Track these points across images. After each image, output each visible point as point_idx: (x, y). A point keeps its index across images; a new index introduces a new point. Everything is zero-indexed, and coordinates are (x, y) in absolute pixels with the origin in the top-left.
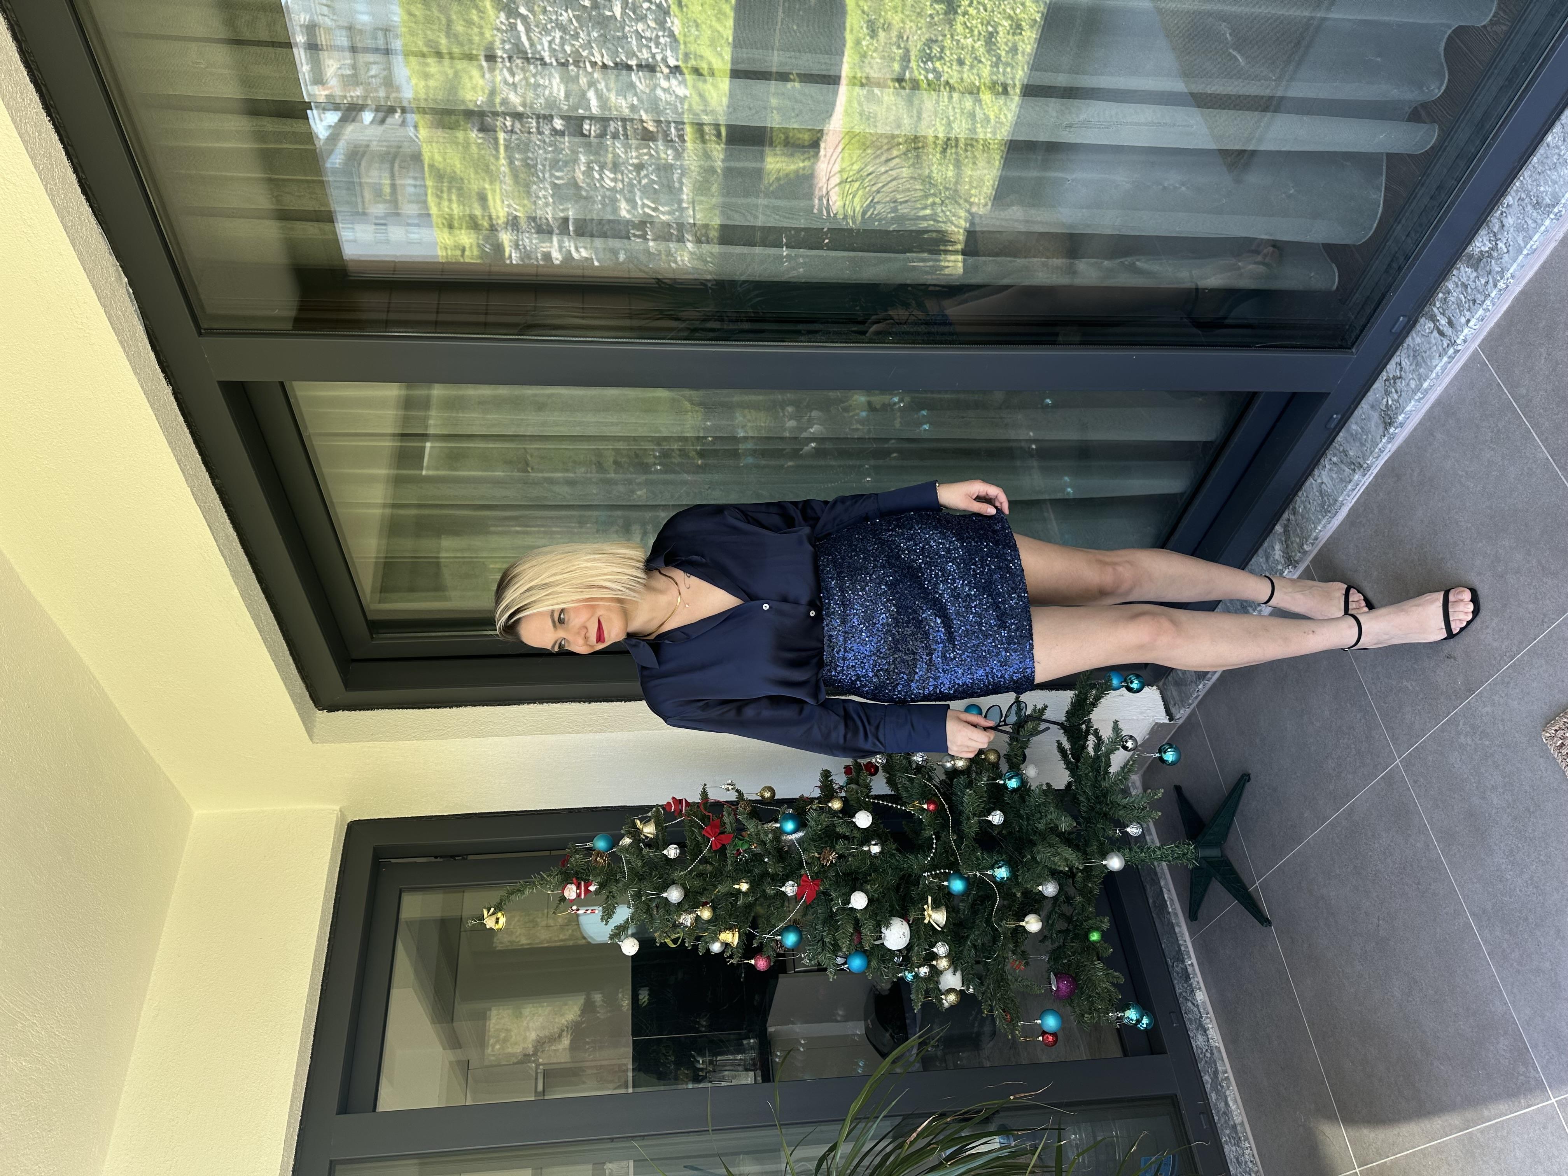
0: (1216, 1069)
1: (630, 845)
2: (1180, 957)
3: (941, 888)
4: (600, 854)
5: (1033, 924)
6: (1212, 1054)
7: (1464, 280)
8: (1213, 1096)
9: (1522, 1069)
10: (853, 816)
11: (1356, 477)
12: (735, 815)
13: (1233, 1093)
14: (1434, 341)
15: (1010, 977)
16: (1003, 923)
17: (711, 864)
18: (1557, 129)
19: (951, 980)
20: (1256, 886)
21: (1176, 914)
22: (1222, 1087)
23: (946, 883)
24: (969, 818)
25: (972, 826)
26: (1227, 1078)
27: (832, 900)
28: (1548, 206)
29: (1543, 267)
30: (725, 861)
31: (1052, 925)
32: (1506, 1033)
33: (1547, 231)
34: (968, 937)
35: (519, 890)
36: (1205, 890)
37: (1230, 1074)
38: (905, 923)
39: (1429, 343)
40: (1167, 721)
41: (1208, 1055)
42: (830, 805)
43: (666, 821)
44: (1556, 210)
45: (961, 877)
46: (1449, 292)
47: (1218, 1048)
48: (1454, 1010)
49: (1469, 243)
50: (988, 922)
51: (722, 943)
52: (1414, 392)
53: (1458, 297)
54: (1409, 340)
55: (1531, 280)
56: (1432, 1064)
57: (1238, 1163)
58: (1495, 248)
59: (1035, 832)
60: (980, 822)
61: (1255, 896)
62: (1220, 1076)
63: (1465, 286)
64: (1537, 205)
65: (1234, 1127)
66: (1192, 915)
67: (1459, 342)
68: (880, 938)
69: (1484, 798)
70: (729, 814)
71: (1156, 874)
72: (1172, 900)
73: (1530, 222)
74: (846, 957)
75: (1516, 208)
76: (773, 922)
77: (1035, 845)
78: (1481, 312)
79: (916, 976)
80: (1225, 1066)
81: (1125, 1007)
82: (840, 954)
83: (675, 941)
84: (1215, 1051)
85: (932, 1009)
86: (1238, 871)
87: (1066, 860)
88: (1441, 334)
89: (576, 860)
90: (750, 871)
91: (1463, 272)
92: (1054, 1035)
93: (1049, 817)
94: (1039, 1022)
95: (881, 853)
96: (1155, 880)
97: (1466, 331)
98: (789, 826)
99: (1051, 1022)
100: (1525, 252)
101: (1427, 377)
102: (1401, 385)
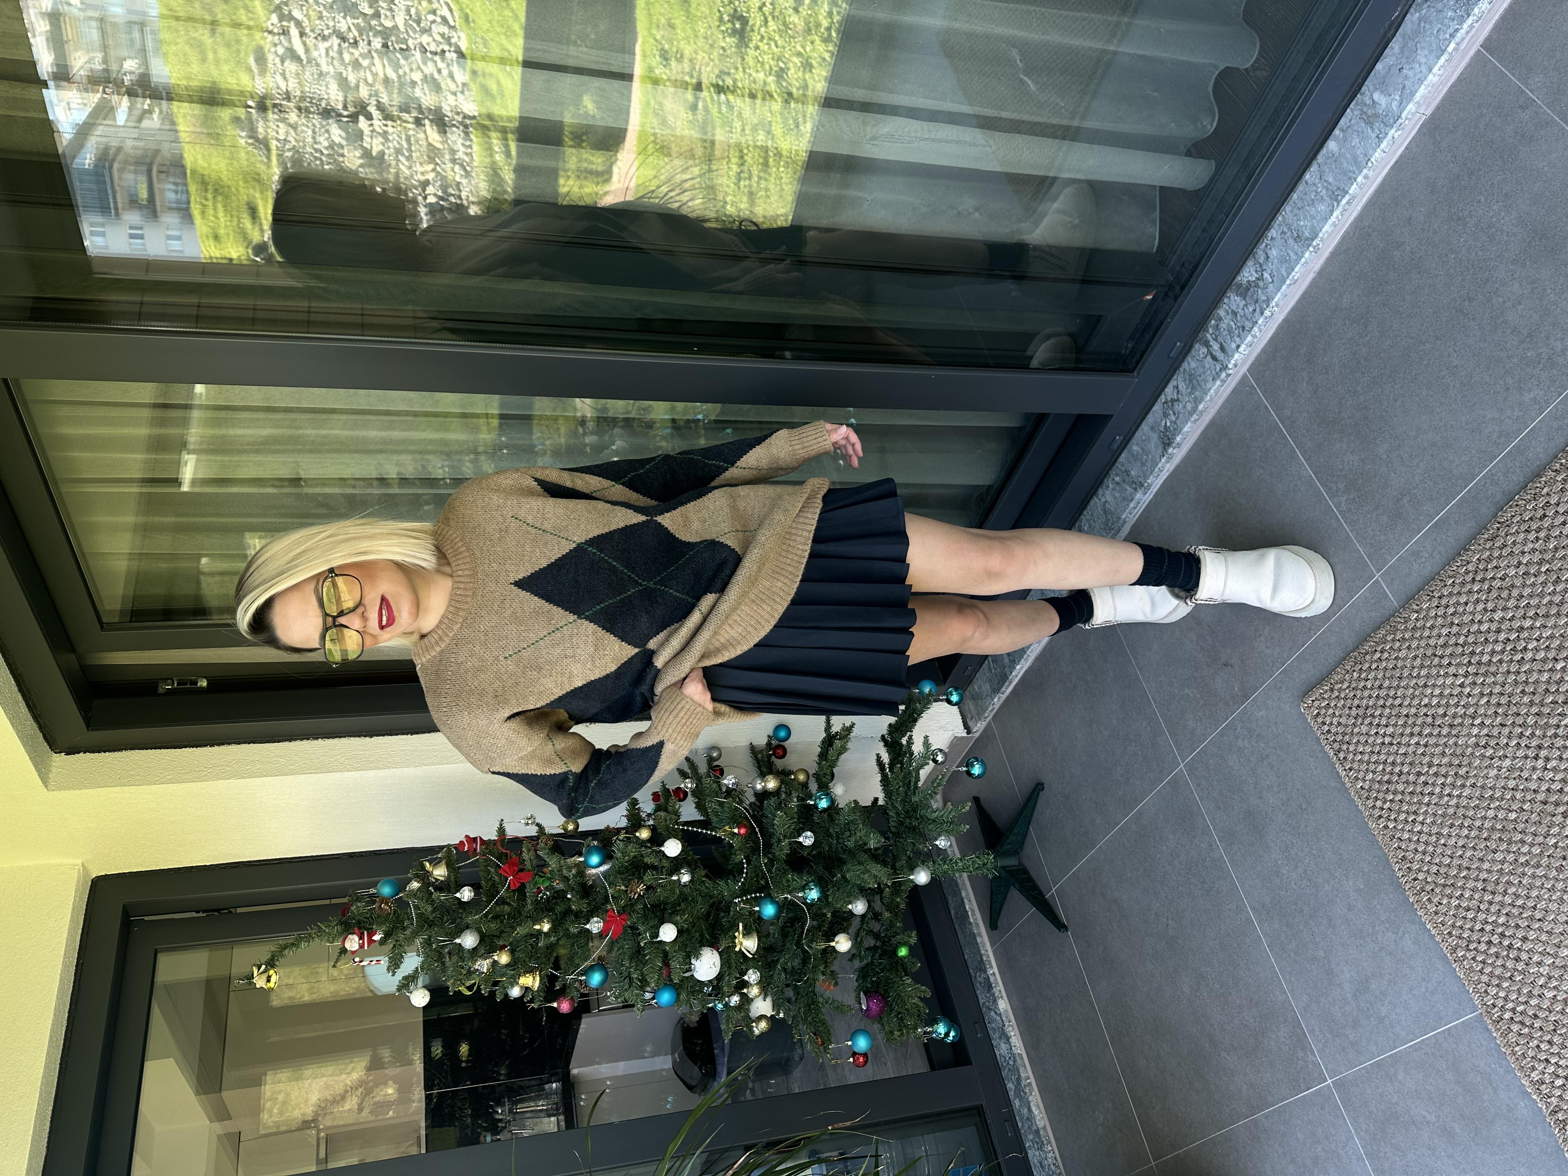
0: (1019, 1076)
1: (419, 889)
2: (982, 967)
3: (752, 913)
4: (385, 900)
5: (843, 943)
6: (1015, 1061)
7: (1234, 307)
8: (1017, 1103)
9: (1301, 1054)
10: (662, 845)
11: (1138, 495)
12: (536, 851)
13: (1035, 1098)
14: (1207, 366)
15: (821, 1000)
16: (814, 945)
17: (509, 904)
18: (1314, 168)
19: (762, 1007)
20: (1052, 893)
21: (977, 925)
22: (1025, 1093)
23: (757, 909)
24: (779, 841)
25: (783, 849)
26: (1030, 1084)
27: (640, 934)
28: (1307, 239)
29: (1304, 296)
30: (525, 900)
31: (860, 943)
32: (1285, 1021)
33: (1306, 263)
34: (778, 961)
35: (293, 944)
36: (1004, 899)
37: (1032, 1080)
38: (715, 952)
39: (1204, 367)
40: (965, 735)
41: (1011, 1063)
42: (637, 834)
43: (458, 861)
44: (1314, 243)
45: (773, 901)
46: (1221, 319)
47: (1020, 1055)
48: (1238, 1002)
49: (1238, 273)
50: (799, 944)
51: (521, 987)
52: (1191, 414)
53: (1228, 324)
54: (1185, 365)
55: (1293, 309)
56: (1219, 1055)
57: (1042, 1167)
58: (1261, 278)
59: (845, 850)
60: (790, 843)
61: (1051, 902)
62: (1023, 1083)
63: (1235, 314)
64: (1298, 238)
65: (1037, 1132)
66: (993, 924)
67: (1230, 366)
68: (689, 970)
69: (1261, 798)
70: (529, 851)
71: (957, 885)
72: (973, 911)
73: (1292, 254)
74: (654, 992)
75: (1279, 242)
76: (577, 961)
77: (845, 863)
78: (1249, 338)
79: (726, 1005)
80: (1027, 1073)
81: (933, 1022)
82: (648, 989)
83: (470, 988)
84: (1018, 1058)
85: (742, 1037)
86: (1035, 878)
87: (875, 877)
88: (1214, 358)
89: (358, 908)
90: (552, 910)
91: (1233, 301)
92: (865, 1055)
93: (858, 834)
94: (850, 1043)
95: (690, 881)
96: (957, 892)
97: (1237, 356)
98: (595, 859)
99: (862, 1043)
100: (1288, 282)
101: (1202, 400)
102: (1178, 407)
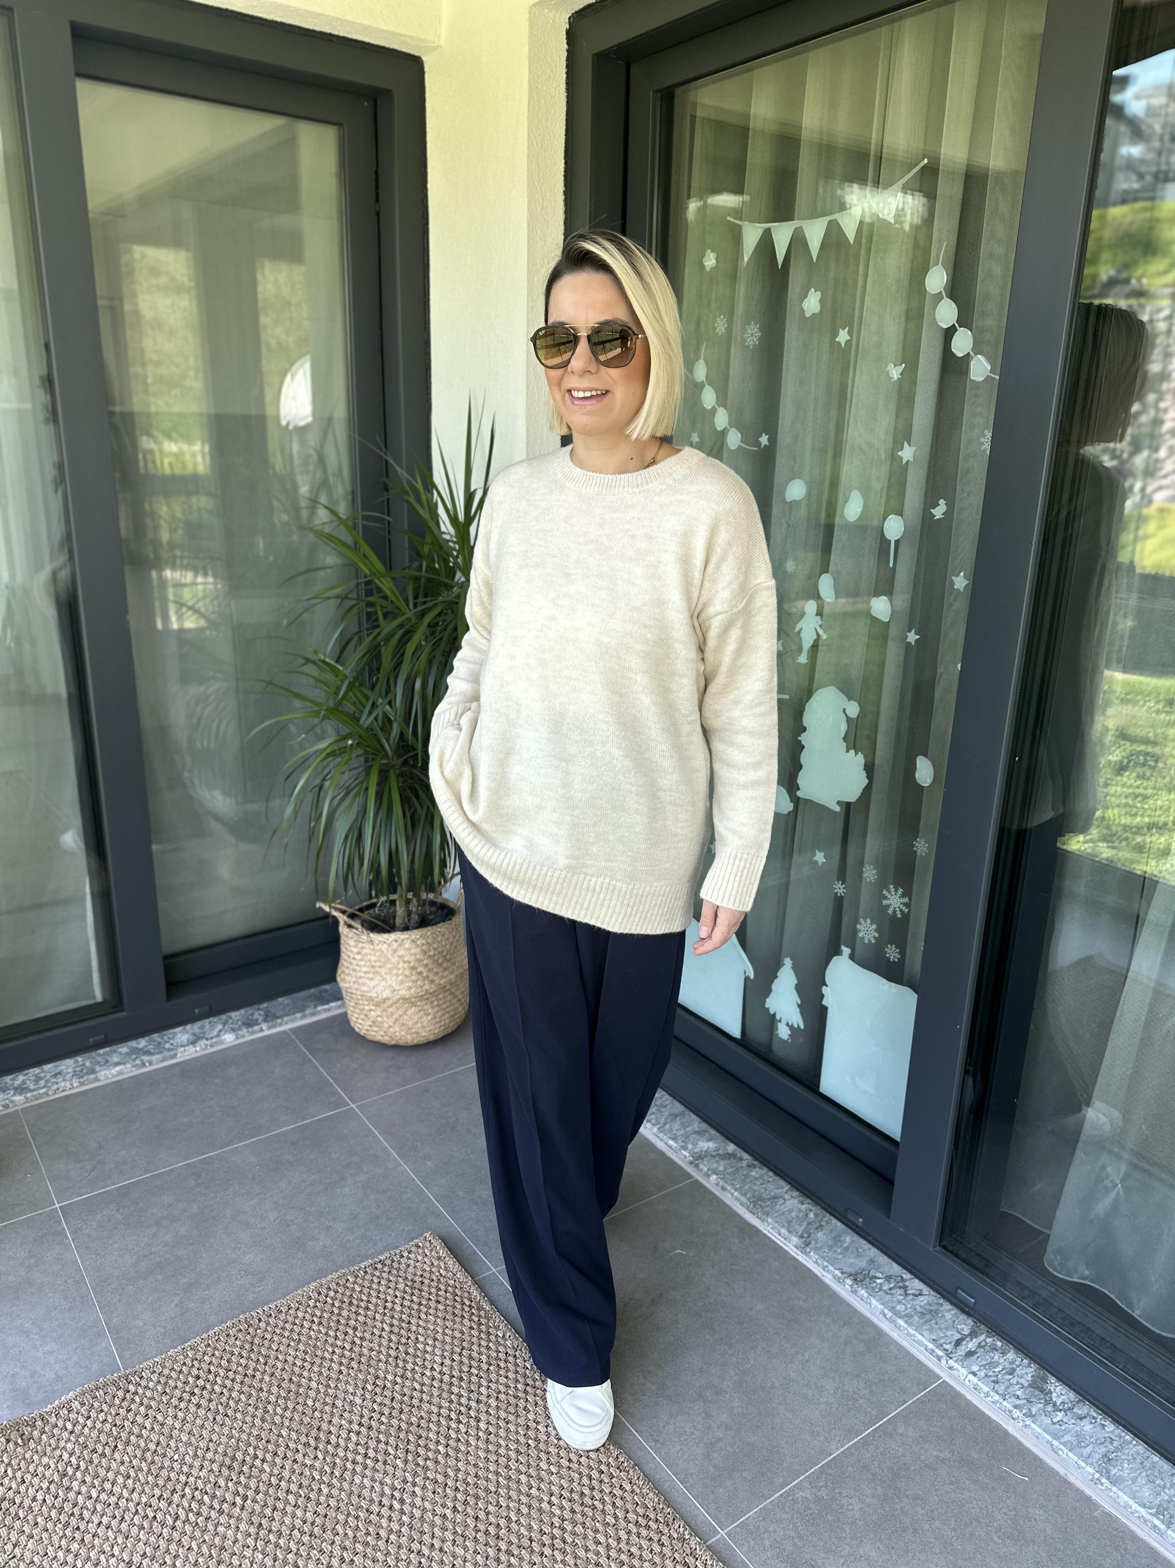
0: (153, 1054)
2: (270, 1017)
6: (169, 1050)
7: (1019, 1371)
11: (794, 1238)
13: (129, 1070)
14: (949, 1333)
21: (313, 1014)
22: (135, 1060)
37: (148, 1069)
39: (946, 1329)
46: (1004, 1353)
49: (1059, 1379)
52: (892, 1309)
53: (998, 1364)
54: (947, 1306)
57: (55, 1075)
58: (1056, 1408)
62: (146, 1058)
63: (1012, 1372)
64: (1107, 1459)
65: (93, 1071)
67: (951, 1362)
73: (1088, 1450)
75: (1101, 1434)
78: (985, 1389)
80: (156, 1063)
84: (172, 1053)
88: (958, 1343)
97: (964, 1371)
100: (1055, 1443)
101: (910, 1324)
102: (898, 1294)
